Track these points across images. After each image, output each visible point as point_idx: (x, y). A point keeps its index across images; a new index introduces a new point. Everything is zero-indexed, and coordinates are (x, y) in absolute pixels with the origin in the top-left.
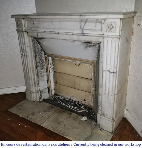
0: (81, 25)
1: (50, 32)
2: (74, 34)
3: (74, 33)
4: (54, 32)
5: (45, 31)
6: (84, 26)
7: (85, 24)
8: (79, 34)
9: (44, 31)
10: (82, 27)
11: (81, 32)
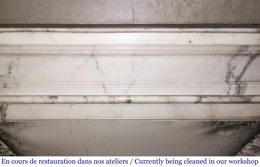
0: (234, 68)
1: (85, 96)
2: (204, 100)
3: (205, 96)
4: (105, 99)
5: (56, 97)
6: (245, 69)
7: (249, 63)
8: (227, 100)
9: (51, 97)
10: (237, 72)
11: (233, 92)
